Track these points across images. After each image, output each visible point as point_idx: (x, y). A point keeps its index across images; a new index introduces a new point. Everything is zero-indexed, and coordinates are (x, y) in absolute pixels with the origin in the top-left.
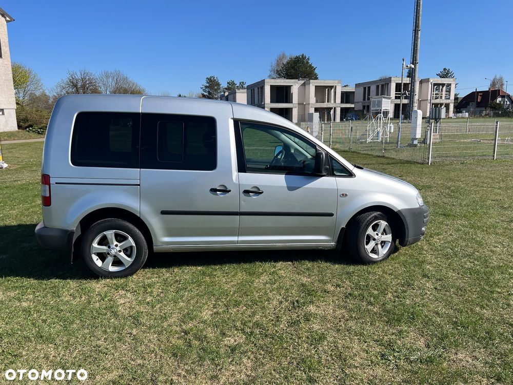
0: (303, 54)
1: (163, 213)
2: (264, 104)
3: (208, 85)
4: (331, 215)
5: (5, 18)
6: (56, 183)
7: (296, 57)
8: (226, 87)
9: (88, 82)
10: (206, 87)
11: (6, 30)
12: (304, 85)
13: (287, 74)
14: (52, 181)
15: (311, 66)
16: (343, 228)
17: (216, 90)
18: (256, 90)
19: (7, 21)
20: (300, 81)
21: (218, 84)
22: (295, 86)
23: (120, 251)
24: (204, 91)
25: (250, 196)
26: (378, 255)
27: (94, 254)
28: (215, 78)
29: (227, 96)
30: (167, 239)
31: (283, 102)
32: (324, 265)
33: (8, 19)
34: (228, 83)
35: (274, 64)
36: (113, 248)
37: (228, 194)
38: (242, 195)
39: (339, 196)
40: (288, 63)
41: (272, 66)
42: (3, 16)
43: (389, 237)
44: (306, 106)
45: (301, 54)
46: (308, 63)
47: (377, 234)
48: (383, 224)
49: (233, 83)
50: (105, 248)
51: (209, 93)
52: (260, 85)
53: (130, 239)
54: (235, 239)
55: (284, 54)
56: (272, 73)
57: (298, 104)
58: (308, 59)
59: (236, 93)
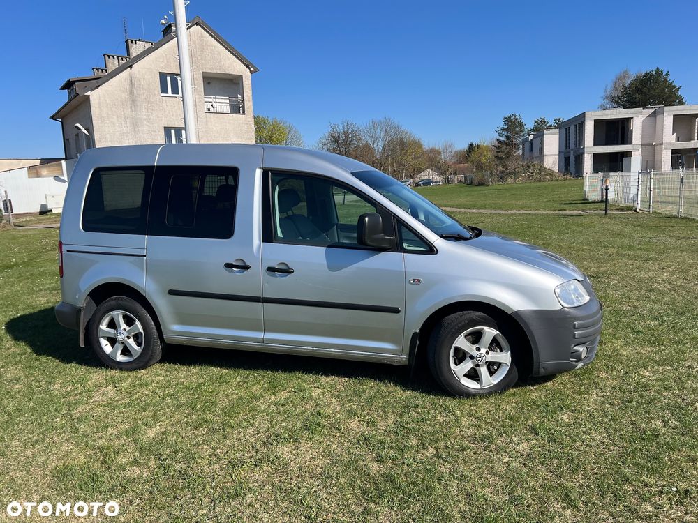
0: (658, 69)
1: (172, 292)
2: (584, 148)
3: (505, 127)
4: (396, 311)
5: (250, 69)
6: (68, 251)
7: (646, 73)
8: (532, 128)
9: (350, 136)
10: (503, 130)
11: (250, 82)
12: (654, 115)
13: (629, 101)
14: (65, 248)
15: (671, 86)
16: (415, 333)
17: (517, 133)
18: (572, 128)
19: (252, 72)
20: (647, 110)
21: (521, 125)
22: (639, 119)
23: (129, 337)
24: (500, 135)
25: (275, 276)
26: (481, 384)
27: (103, 337)
28: (517, 117)
29: (532, 140)
30: (176, 327)
31: (617, 144)
32: (392, 387)
33: (252, 69)
34: (536, 122)
35: (610, 87)
36: (120, 333)
37: (246, 272)
38: (266, 274)
39: (407, 281)
40: (631, 84)
41: (606, 91)
42: (247, 67)
43: (505, 358)
44: (657, 148)
45: (655, 69)
46: (666, 81)
47: (478, 349)
48: (490, 332)
49: (543, 122)
50: (113, 331)
51: (508, 138)
52: (579, 122)
53: (138, 323)
54: (260, 335)
55: (626, 72)
56: (606, 101)
57: (642, 145)
58: (667, 75)
59: (543, 135)
